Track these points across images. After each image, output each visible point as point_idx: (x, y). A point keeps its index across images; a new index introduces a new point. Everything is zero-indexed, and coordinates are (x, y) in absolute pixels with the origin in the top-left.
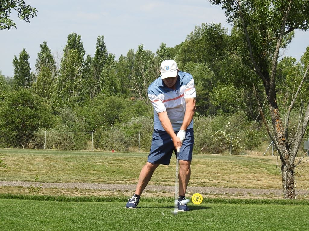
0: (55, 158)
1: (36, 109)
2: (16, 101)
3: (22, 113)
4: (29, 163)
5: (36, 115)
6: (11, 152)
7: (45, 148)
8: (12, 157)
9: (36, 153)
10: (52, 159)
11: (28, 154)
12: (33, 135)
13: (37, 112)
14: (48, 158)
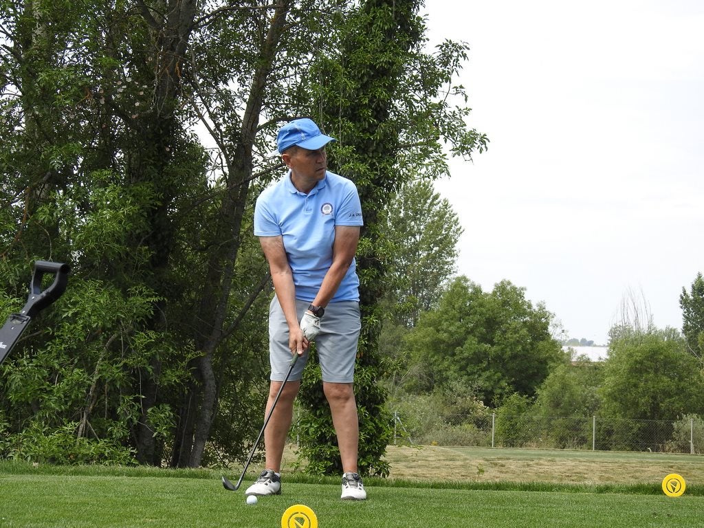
0: (686, 468)
1: (681, 379)
2: (641, 363)
3: (653, 387)
4: (633, 477)
5: (680, 391)
6: (602, 456)
7: (692, 452)
8: (601, 464)
9: (657, 458)
10: (679, 468)
11: (634, 460)
12: (673, 429)
13: (682, 384)
14: (672, 467)
